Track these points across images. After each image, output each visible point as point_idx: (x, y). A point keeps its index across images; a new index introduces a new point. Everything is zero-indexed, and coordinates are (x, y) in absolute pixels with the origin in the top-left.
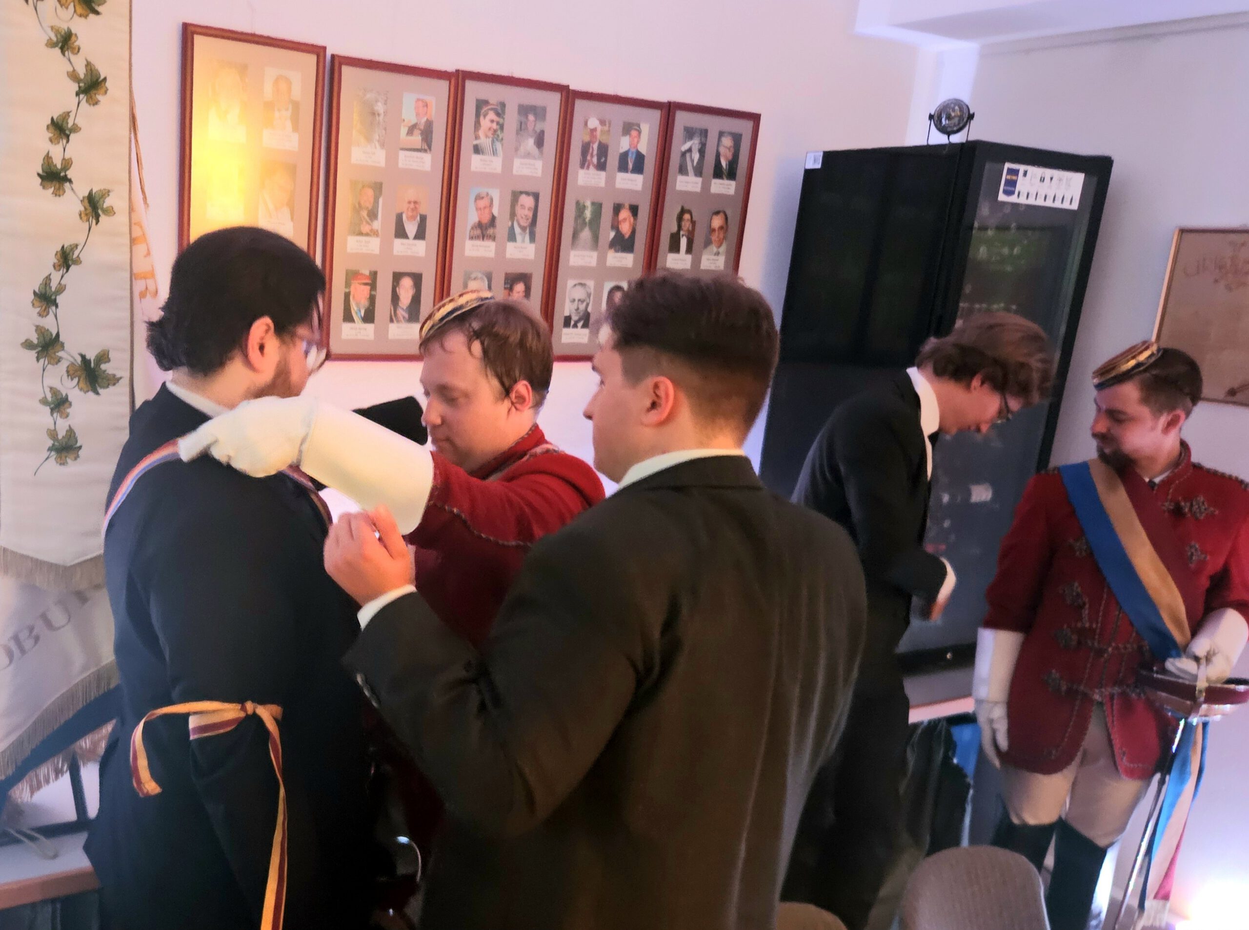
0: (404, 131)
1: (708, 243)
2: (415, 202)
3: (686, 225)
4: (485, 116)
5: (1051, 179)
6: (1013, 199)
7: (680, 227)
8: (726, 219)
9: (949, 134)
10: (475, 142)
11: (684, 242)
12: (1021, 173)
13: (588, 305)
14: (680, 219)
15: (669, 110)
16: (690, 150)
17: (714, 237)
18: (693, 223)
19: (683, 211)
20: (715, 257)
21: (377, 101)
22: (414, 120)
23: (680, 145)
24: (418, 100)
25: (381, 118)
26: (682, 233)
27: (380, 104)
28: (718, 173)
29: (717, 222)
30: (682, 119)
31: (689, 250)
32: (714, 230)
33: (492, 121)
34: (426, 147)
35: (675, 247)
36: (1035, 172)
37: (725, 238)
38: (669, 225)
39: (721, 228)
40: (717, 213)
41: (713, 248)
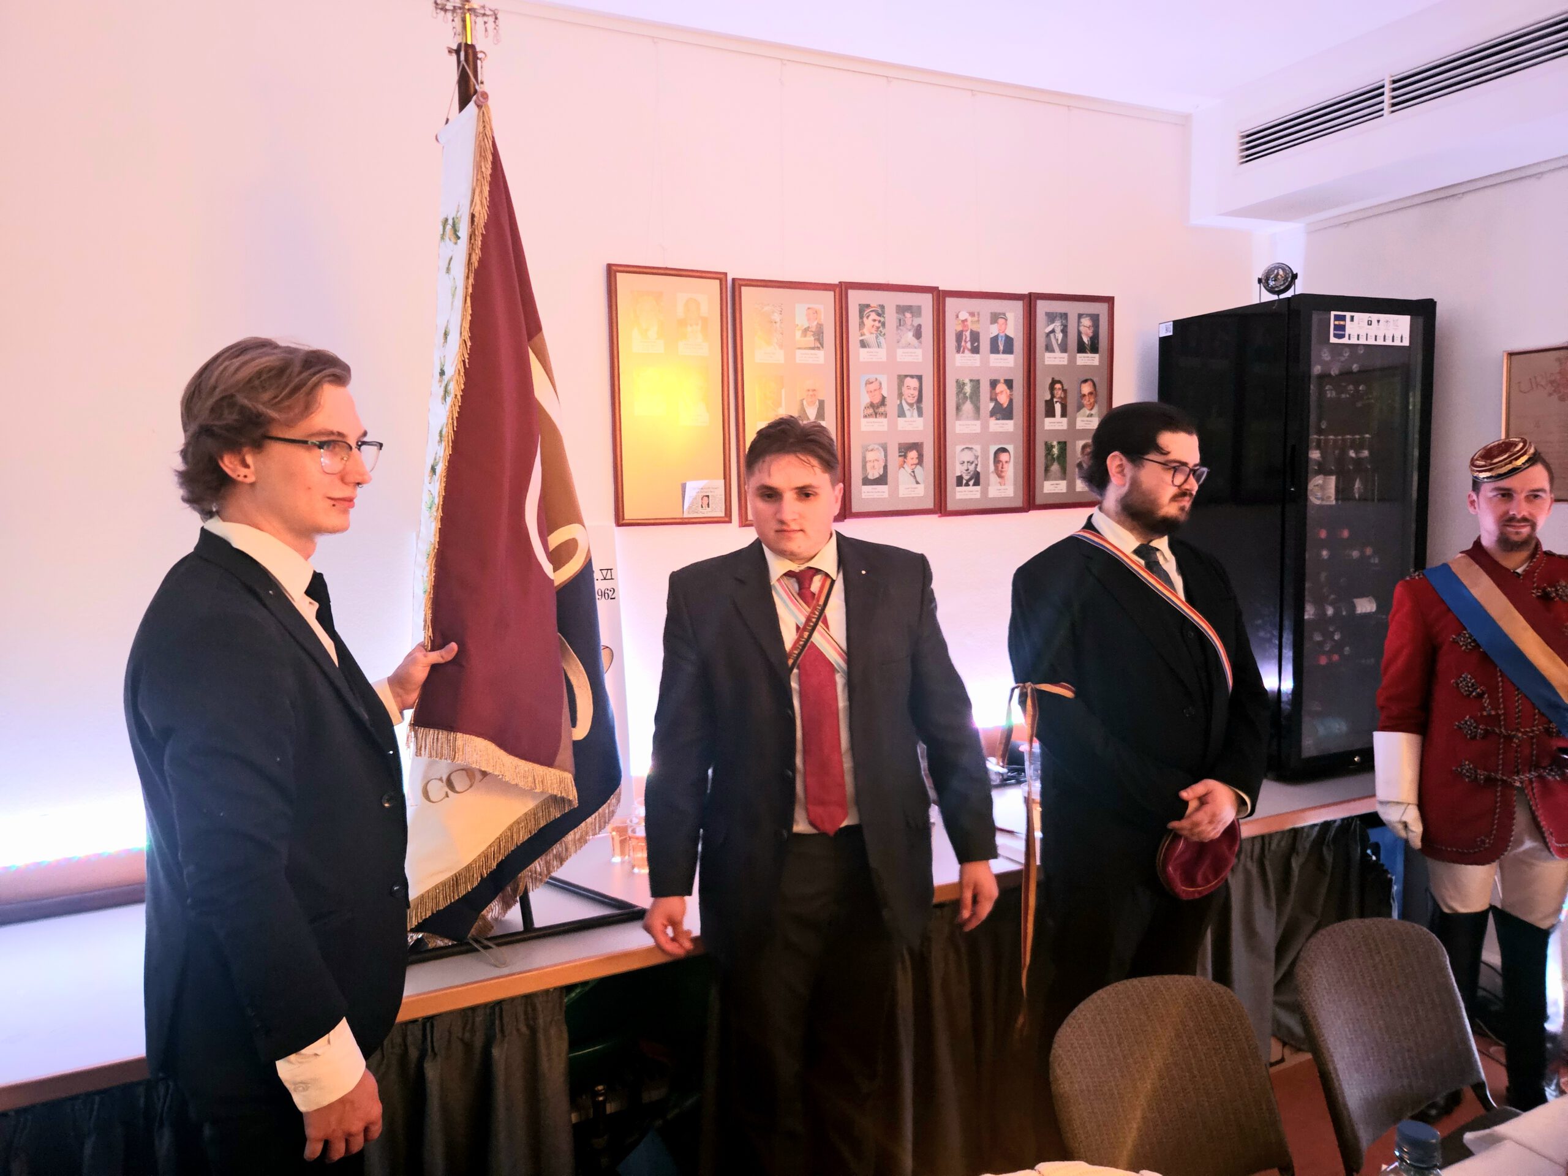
0: (798, 334)
1: (1080, 407)
2: (814, 390)
3: (1059, 393)
4: (868, 317)
5: (1378, 321)
6: (1345, 341)
7: (1053, 396)
8: (1094, 385)
9: (1279, 293)
10: (861, 338)
11: (1058, 407)
12: (1348, 319)
13: (977, 465)
14: (1052, 388)
15: (1030, 300)
16: (1053, 331)
17: (1085, 402)
18: (1065, 391)
19: (1054, 382)
20: (1089, 419)
21: (773, 312)
22: (806, 325)
23: (1042, 327)
24: (809, 308)
25: (778, 325)
26: (1055, 400)
27: (776, 314)
28: (1081, 348)
29: (1086, 389)
30: (1042, 307)
31: (1064, 414)
33: (874, 320)
34: (819, 346)
35: (1050, 413)
36: (1361, 317)
37: (1095, 402)
38: (1043, 394)
39: (1091, 393)
40: (1085, 381)
41: (1086, 411)
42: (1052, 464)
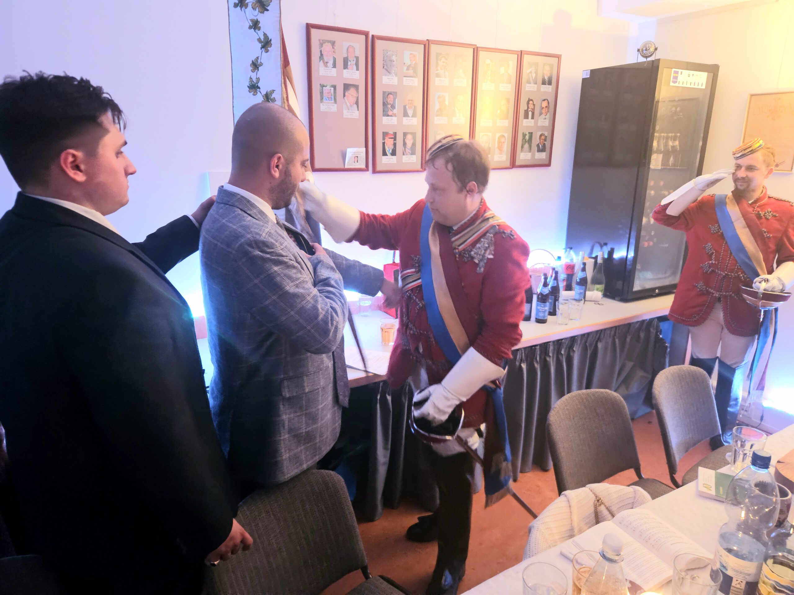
0: (405, 68)
1: (541, 114)
2: (412, 100)
3: (531, 106)
4: (440, 60)
5: (693, 75)
6: (677, 85)
8: (548, 103)
9: (646, 57)
10: (436, 72)
12: (680, 73)
13: (489, 144)
14: (528, 103)
15: (521, 54)
16: (531, 72)
17: (543, 111)
18: (534, 105)
19: (529, 100)
20: (544, 120)
21: (393, 55)
22: (409, 63)
24: (411, 54)
25: (395, 63)
26: (529, 110)
27: (394, 56)
28: (544, 83)
29: (545, 104)
30: (526, 58)
31: (533, 118)
32: (543, 108)
33: (444, 62)
34: (415, 75)
35: (526, 117)
36: (686, 72)
37: (548, 111)
39: (546, 107)
40: (544, 100)
41: (543, 116)
42: (525, 144)
